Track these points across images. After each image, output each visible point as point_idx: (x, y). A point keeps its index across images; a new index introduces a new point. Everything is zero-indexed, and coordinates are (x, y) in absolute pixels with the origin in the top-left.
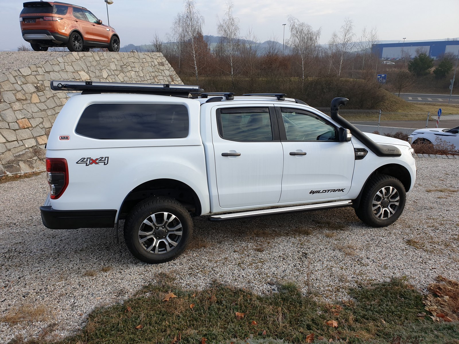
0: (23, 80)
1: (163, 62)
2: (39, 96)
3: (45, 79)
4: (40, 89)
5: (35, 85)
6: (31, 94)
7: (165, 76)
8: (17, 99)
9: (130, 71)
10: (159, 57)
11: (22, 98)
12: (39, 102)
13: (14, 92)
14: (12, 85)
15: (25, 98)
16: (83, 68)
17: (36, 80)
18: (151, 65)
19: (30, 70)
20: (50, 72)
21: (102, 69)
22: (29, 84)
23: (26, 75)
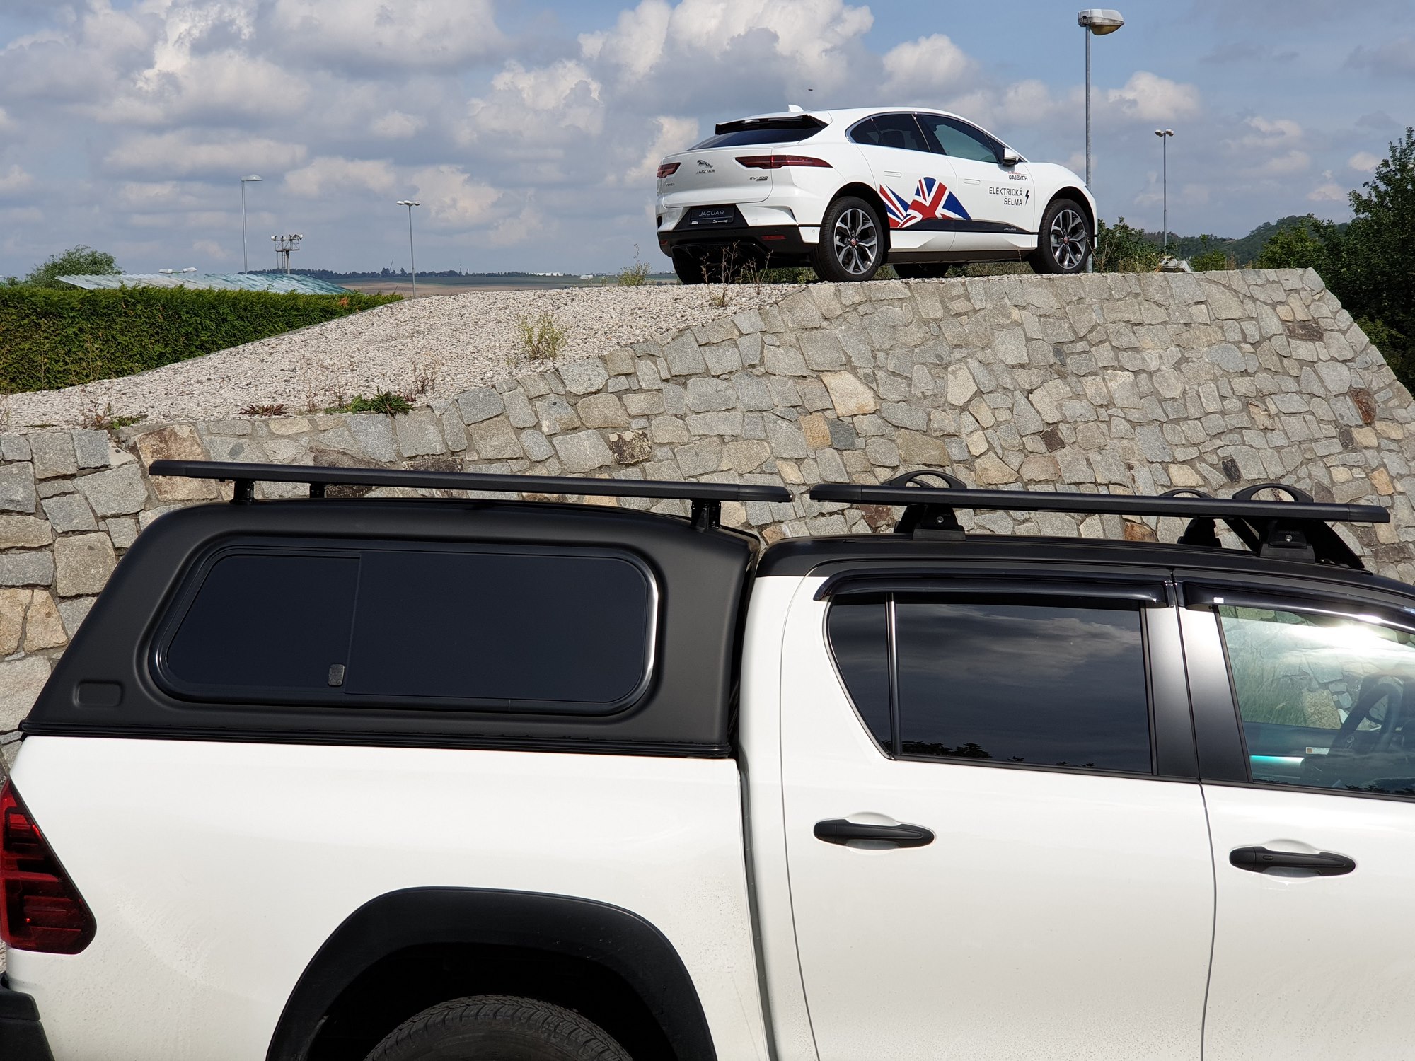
0: (566, 413)
1: (1315, 320)
3: (662, 410)
4: (632, 456)
5: (614, 437)
7: (1322, 392)
9: (1105, 368)
10: (1297, 291)
14: (513, 436)
16: (849, 358)
17: (621, 412)
18: (1238, 338)
19: (602, 370)
20: (691, 375)
21: (946, 359)
22: (583, 434)
23: (581, 391)
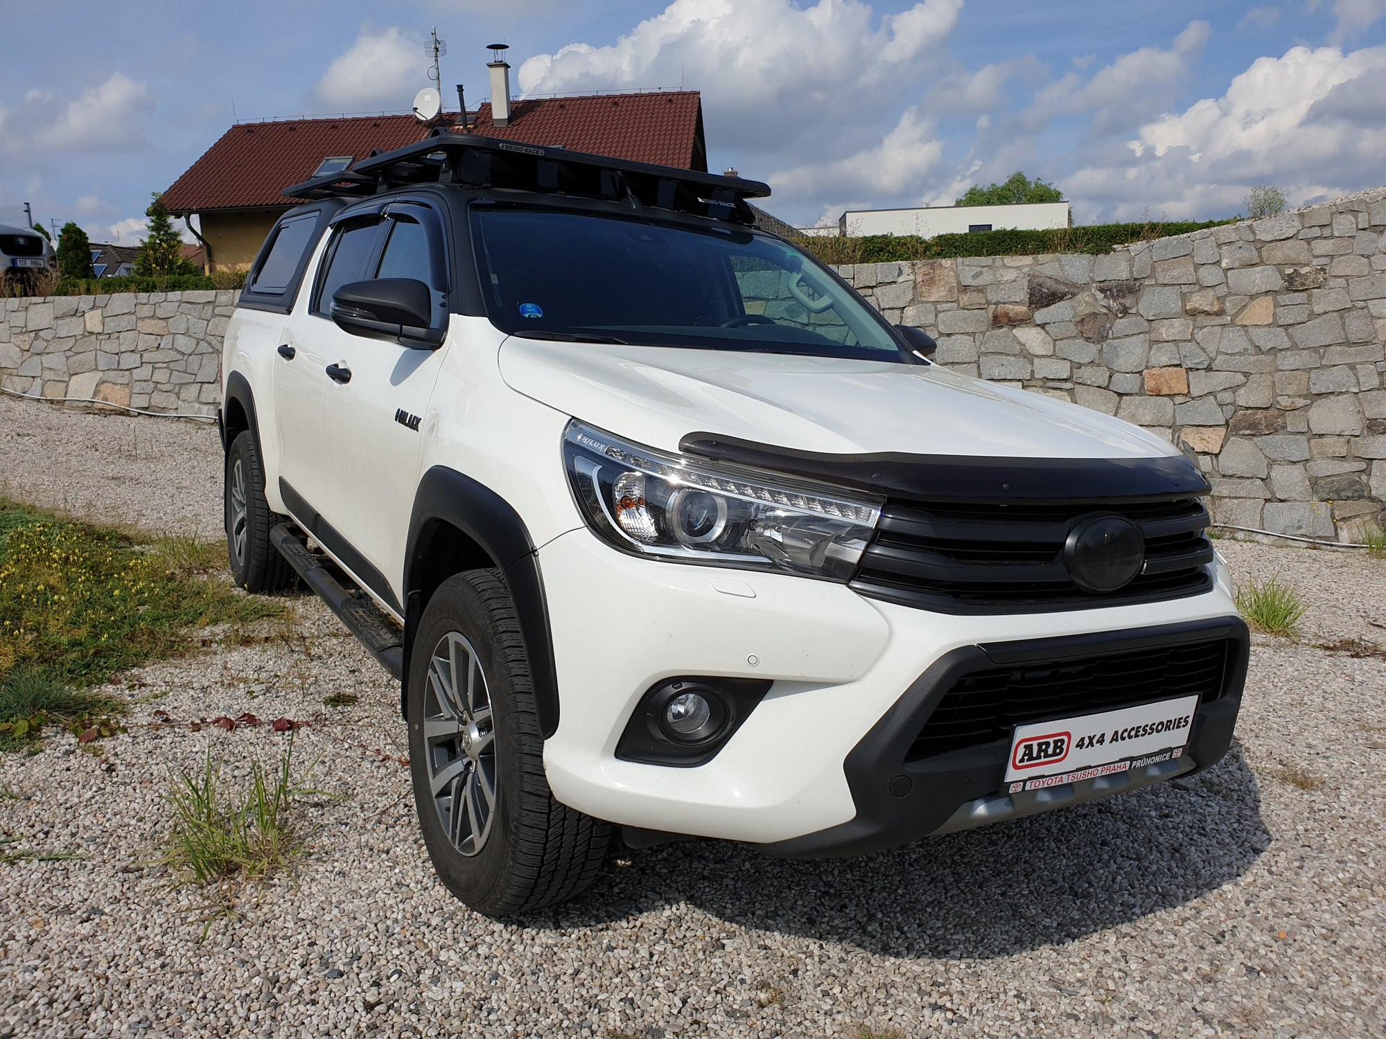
0: (1250, 254)
2: (1276, 305)
3: (1348, 251)
4: (1303, 284)
5: (1289, 271)
6: (1252, 297)
8: (1186, 311)
11: (1206, 309)
12: (1268, 325)
13: (1185, 289)
14: (1192, 269)
15: (1215, 309)
17: (1305, 253)
19: (1297, 223)
22: (1259, 269)
23: (1269, 238)
